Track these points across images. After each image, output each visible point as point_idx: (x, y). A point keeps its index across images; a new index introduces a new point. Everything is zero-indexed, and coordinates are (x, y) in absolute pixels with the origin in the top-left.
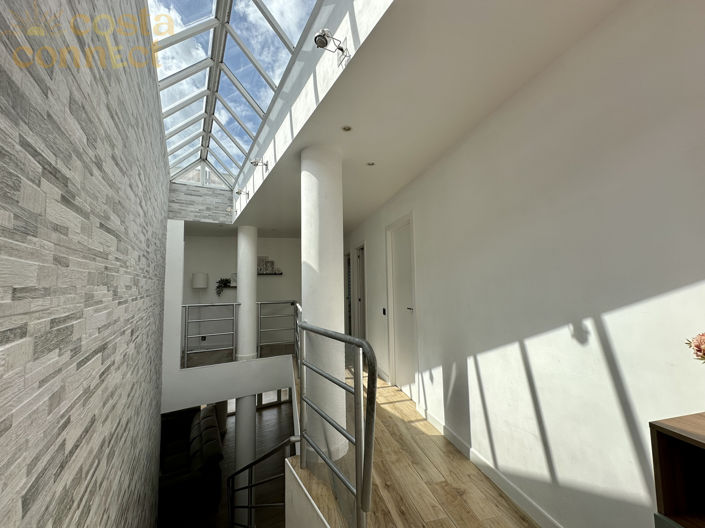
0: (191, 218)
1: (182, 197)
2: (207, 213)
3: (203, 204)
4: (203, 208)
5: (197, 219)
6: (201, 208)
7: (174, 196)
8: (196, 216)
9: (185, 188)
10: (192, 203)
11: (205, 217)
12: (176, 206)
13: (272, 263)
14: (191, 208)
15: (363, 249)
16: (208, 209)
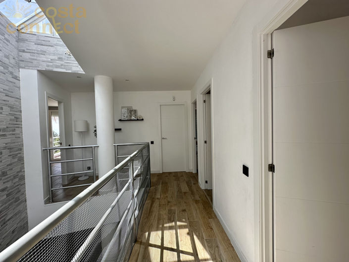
0: (43, 68)
1: (34, 47)
2: (59, 63)
3: (54, 54)
4: (56, 58)
5: (50, 68)
6: (53, 57)
7: (23, 46)
8: (48, 66)
9: (35, 38)
10: (43, 53)
11: (57, 67)
12: (27, 56)
13: (135, 111)
14: (43, 58)
15: (209, 93)
16: (60, 59)
